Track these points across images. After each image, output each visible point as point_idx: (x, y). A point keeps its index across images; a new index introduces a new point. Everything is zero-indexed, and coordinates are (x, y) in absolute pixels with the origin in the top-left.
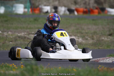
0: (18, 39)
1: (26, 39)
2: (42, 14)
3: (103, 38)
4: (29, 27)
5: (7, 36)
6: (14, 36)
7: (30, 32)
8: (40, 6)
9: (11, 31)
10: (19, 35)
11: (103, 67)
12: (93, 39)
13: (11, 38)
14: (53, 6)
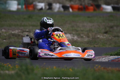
0: (12, 37)
1: (20, 37)
2: (36, 11)
3: (99, 36)
4: (23, 24)
6: (8, 34)
8: (34, 3)
10: (13, 32)
11: (100, 66)
13: (5, 36)
14: (47, 2)
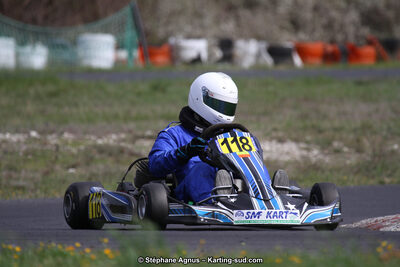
0: (97, 156)
1: (126, 156)
2: (180, 68)
3: (396, 147)
4: (134, 113)
5: (57, 146)
6: (82, 147)
7: (140, 133)
8: (172, 41)
9: (71, 131)
10: (100, 142)
12: (359, 150)
13: (73, 155)
14: (215, 37)
